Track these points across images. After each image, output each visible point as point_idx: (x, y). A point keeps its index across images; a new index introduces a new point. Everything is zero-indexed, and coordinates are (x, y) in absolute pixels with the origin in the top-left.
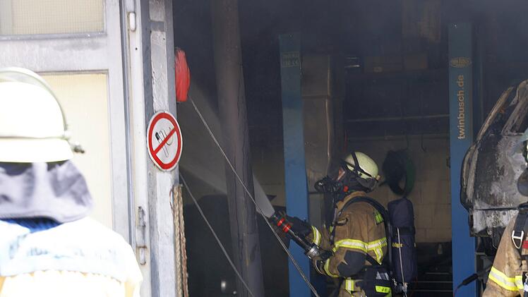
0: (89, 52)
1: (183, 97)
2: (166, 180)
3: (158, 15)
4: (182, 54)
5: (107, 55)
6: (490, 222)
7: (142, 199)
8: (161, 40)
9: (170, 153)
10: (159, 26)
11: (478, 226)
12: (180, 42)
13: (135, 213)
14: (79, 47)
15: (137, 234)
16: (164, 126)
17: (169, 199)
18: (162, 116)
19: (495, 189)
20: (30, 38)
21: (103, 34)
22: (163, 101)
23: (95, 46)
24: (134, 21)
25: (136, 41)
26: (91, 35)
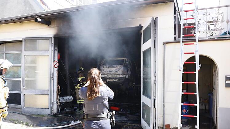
1: (59, 59)
2: (56, 69)
3: (56, 48)
4: (59, 54)
5: (49, 53)
7: (52, 72)
8: (56, 52)
9: (57, 66)
10: (56, 50)
12: (59, 52)
13: (51, 73)
14: (45, 52)
15: (52, 76)
16: (56, 62)
17: (56, 71)
18: (56, 61)
20: (40, 51)
21: (49, 51)
22: (56, 59)
23: (47, 52)
24: (53, 49)
25: (53, 52)
26: (47, 51)
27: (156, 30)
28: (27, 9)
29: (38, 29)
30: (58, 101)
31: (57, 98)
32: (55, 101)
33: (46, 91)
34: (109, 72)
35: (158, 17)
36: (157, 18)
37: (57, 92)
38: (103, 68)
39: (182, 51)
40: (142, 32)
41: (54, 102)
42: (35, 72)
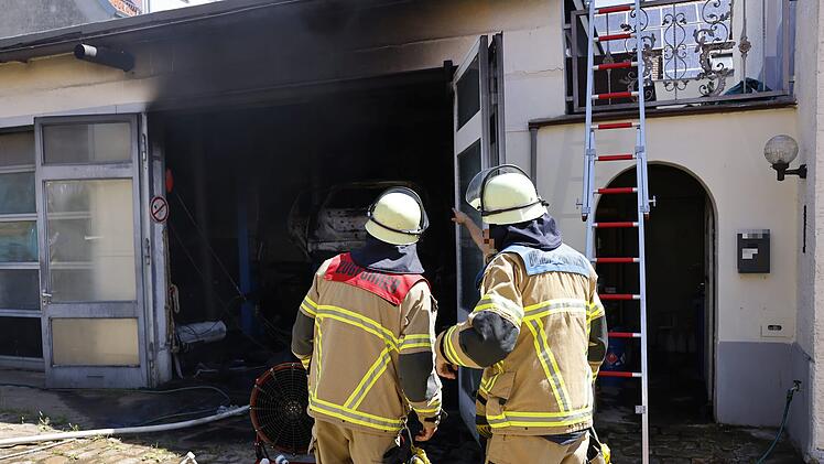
0: (124, 169)
1: (170, 190)
2: (160, 227)
3: (157, 153)
4: (169, 172)
5: (132, 171)
6: (314, 247)
7: (148, 235)
8: (158, 165)
9: (163, 214)
10: (158, 159)
11: (310, 250)
12: (168, 166)
13: (144, 241)
14: (121, 167)
15: (145, 251)
16: (159, 203)
17: (162, 235)
18: (159, 198)
19: (317, 233)
20: (99, 164)
21: (131, 162)
22: (158, 191)
23: (127, 167)
24: (145, 156)
25: (146, 165)
26: (125, 162)
27: (496, 79)
28: (53, 9)
29: (89, 85)
30: (174, 340)
31: (169, 329)
32: (162, 338)
33: (127, 305)
34: (352, 231)
35: (501, 35)
36: (499, 37)
37: (166, 308)
38: (329, 219)
39: (590, 153)
40: (455, 88)
41: (157, 342)
42: (87, 238)
